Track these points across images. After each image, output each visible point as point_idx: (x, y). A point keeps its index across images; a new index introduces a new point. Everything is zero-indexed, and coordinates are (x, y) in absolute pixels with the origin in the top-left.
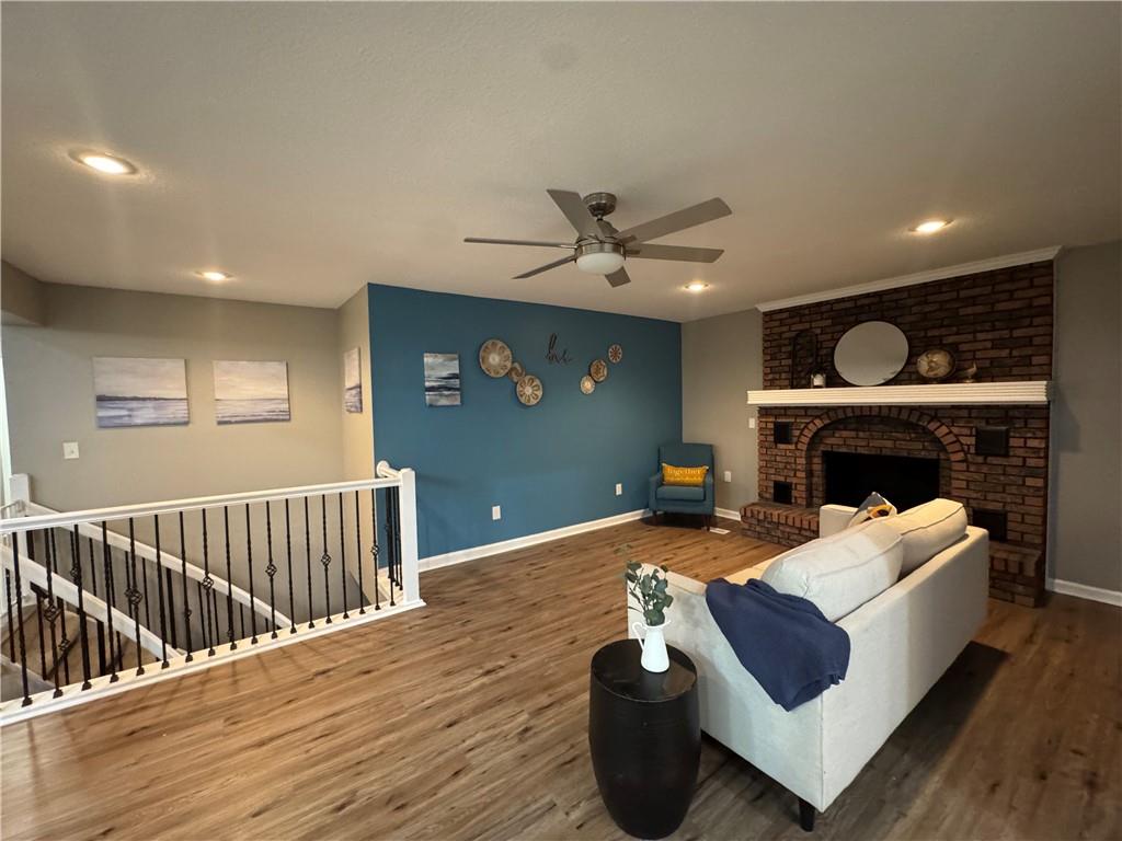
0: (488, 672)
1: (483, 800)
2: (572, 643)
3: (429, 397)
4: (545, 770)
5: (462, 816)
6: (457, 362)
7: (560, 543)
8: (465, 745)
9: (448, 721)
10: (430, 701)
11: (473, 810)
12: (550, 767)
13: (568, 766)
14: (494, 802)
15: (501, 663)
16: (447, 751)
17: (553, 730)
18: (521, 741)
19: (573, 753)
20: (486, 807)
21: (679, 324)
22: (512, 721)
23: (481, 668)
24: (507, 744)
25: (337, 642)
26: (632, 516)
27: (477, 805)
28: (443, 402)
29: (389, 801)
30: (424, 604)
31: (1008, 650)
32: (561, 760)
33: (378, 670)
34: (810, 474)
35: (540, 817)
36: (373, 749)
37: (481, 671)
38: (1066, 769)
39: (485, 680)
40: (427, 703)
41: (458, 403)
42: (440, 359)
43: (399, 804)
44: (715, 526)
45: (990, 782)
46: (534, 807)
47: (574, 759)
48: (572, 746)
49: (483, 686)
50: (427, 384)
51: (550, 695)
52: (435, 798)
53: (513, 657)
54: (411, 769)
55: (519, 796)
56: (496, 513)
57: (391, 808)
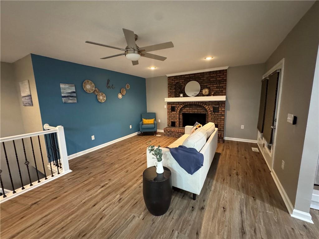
0: (103, 187)
1: (113, 223)
2: (127, 172)
3: (64, 100)
4: (129, 208)
5: (107, 230)
6: (74, 87)
7: (115, 145)
8: (101, 210)
9: (93, 204)
10: (85, 200)
11: (110, 227)
12: (130, 207)
13: (135, 205)
14: (116, 222)
15: (106, 183)
16: (95, 213)
17: (129, 197)
18: (119, 203)
19: (136, 201)
20: (114, 224)
21: (145, 79)
22: (115, 198)
23: (100, 186)
24: (115, 205)
25: (38, 191)
26: (135, 134)
27: (111, 225)
28: (70, 101)
29: (80, 235)
30: (72, 171)
31: (221, 153)
32: (133, 204)
33: (60, 196)
34: (179, 119)
35: (131, 221)
36: (67, 222)
37: (100, 187)
38: (233, 173)
39: (102, 189)
40: (83, 201)
41: (76, 102)
42: (67, 86)
43: (83, 235)
44: (157, 134)
45: (223, 179)
46: (129, 219)
47: (136, 203)
48: (135, 199)
49: (102, 191)
50: (62, 95)
51: (125, 188)
52: (96, 228)
53: (110, 180)
54: (84, 223)
55: (124, 218)
56: (93, 138)
57: (81, 237)
